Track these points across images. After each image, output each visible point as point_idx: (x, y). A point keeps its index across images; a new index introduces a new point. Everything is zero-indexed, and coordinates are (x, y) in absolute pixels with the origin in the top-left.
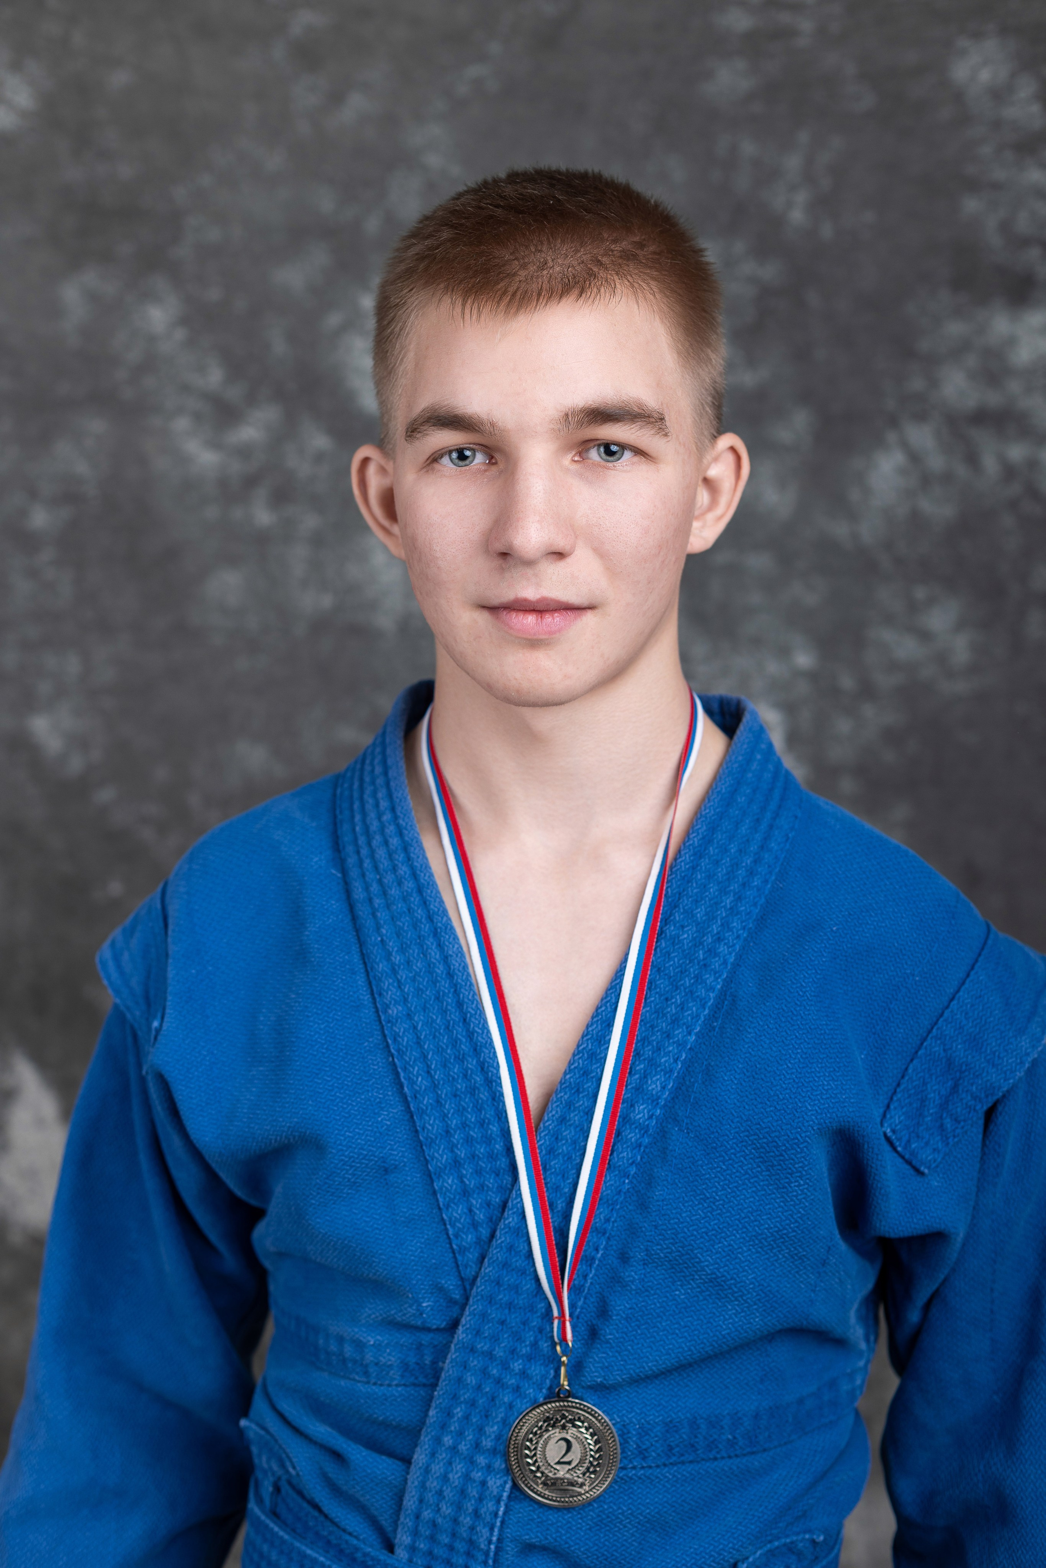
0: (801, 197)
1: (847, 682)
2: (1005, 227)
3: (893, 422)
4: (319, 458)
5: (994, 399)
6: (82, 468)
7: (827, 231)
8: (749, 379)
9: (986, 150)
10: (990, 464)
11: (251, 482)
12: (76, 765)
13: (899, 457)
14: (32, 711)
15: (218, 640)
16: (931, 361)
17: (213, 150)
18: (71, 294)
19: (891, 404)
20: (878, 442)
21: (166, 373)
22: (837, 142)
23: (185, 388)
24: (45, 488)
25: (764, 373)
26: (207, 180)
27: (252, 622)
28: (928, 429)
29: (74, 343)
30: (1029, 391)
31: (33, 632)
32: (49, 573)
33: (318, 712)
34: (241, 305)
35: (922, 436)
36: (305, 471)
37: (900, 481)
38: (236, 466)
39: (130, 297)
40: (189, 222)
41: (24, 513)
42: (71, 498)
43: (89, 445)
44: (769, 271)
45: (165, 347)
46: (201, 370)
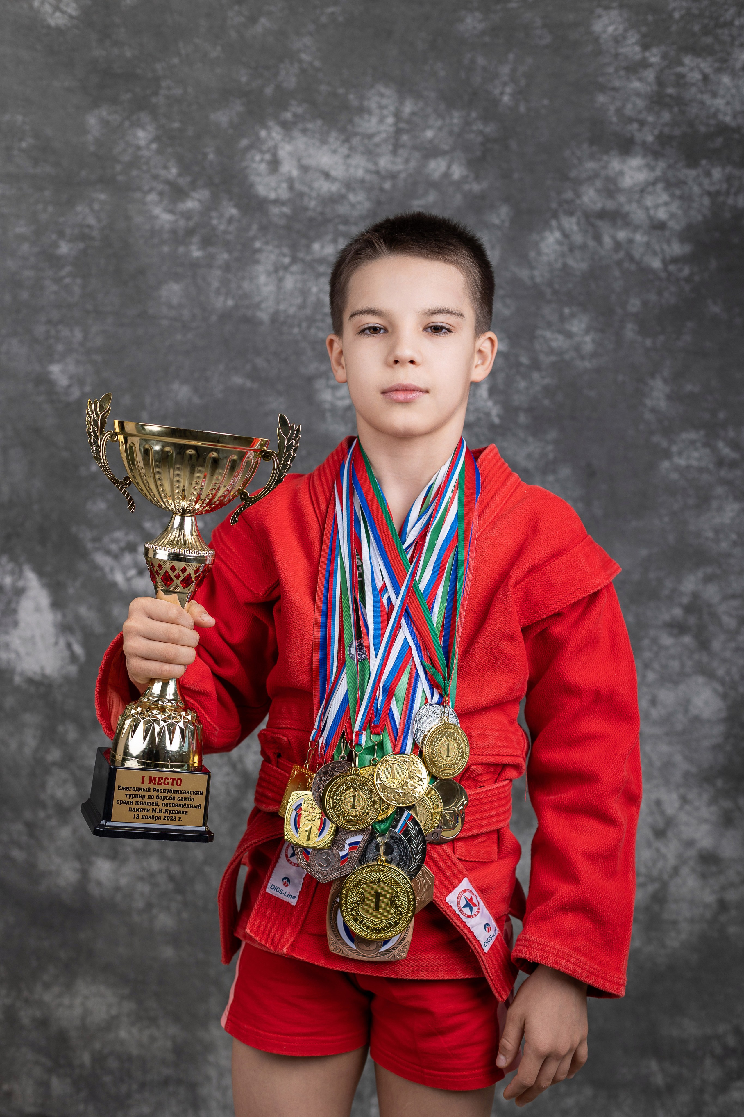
0: (508, 90)
1: (524, 360)
2: (619, 111)
3: (555, 215)
4: (230, 220)
5: (610, 205)
6: (92, 221)
7: (522, 109)
8: (476, 187)
9: (611, 70)
10: (607, 240)
11: (190, 232)
12: (76, 393)
13: (557, 234)
14: (51, 361)
15: (165, 322)
16: (577, 183)
17: (181, 45)
18: (92, 121)
19: (554, 205)
20: (547, 226)
21: (145, 168)
22: (529, 60)
23: (156, 177)
24: (68, 231)
25: (485, 185)
26: (176, 61)
27: (186, 313)
28: (574, 220)
29: (92, 148)
30: (630, 201)
31: (55, 315)
32: (67, 280)
33: (221, 367)
34: (190, 131)
35: (570, 223)
36: (222, 227)
37: (557, 248)
38: (182, 223)
39: (127, 124)
40: (164, 84)
41: (55, 245)
42: (84, 237)
43: (96, 207)
44: (490, 129)
45: (145, 153)
46: (165, 167)
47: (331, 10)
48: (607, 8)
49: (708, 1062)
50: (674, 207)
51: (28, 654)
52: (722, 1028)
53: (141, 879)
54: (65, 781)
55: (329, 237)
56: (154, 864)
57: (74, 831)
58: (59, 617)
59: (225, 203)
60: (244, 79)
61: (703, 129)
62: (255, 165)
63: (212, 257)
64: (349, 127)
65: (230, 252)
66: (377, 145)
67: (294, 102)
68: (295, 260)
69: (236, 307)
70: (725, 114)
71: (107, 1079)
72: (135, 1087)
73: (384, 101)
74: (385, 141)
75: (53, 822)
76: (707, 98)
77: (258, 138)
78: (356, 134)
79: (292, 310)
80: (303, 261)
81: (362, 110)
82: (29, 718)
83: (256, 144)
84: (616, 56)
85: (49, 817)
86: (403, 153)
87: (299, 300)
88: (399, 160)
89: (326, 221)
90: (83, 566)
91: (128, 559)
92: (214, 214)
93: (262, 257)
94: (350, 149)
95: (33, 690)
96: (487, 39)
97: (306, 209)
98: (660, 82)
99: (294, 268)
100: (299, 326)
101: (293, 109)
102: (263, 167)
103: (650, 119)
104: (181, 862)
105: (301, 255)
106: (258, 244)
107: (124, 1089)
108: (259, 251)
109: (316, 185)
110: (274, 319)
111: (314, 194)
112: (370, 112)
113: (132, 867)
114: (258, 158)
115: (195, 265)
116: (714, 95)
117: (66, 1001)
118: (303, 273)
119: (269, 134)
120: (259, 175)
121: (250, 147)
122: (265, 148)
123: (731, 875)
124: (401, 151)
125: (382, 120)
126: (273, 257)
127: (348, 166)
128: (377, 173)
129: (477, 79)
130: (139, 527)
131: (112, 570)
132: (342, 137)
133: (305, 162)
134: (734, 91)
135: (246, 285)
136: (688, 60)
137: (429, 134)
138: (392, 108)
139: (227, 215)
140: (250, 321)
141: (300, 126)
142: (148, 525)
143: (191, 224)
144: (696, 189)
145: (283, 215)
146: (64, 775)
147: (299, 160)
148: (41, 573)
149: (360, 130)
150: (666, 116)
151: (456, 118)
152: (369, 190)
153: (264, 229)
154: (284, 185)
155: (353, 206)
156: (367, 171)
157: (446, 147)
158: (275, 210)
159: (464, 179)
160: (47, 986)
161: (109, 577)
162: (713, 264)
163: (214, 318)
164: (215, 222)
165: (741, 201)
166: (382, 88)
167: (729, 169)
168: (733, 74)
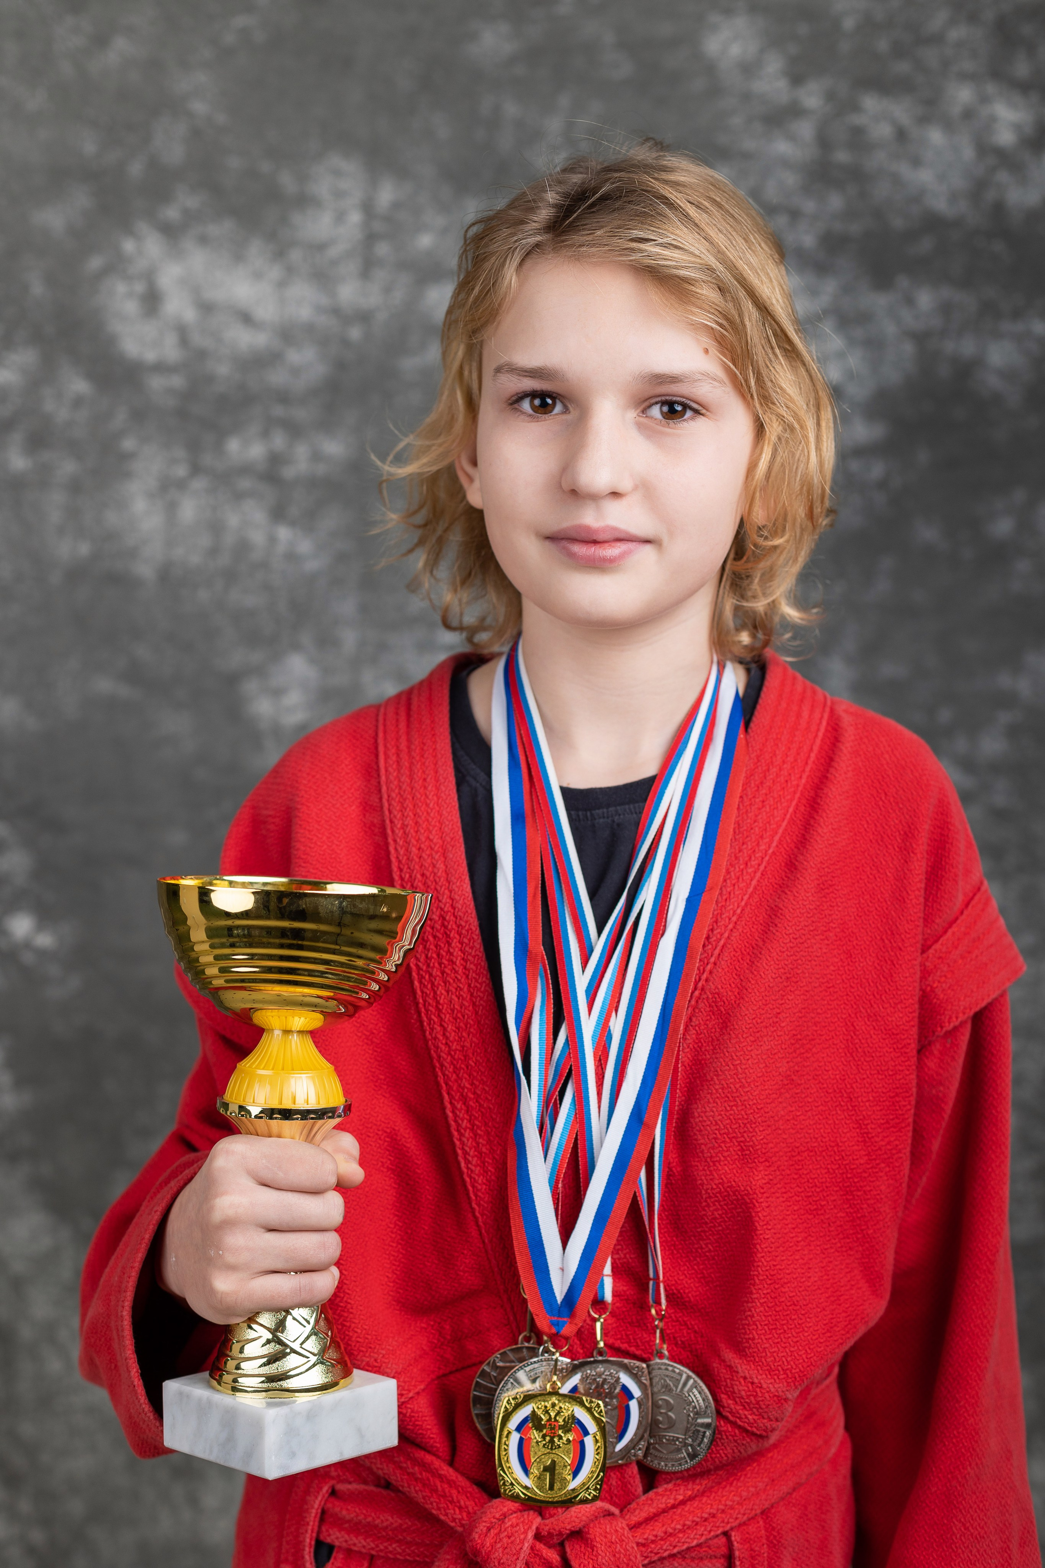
47: (241, 21)
48: (728, 12)
50: (855, 360)
55: (256, 428)
59: (66, 371)
60: (90, 149)
61: (898, 223)
62: (116, 303)
63: (46, 468)
64: (283, 231)
65: (79, 459)
66: (334, 263)
67: (182, 189)
68: (196, 469)
69: (96, 556)
70: (937, 197)
73: (344, 184)
74: (348, 255)
76: (904, 169)
77: (120, 255)
78: (296, 243)
79: (195, 559)
80: (211, 471)
81: (304, 201)
83: (116, 266)
84: (747, 97)
86: (381, 275)
87: (205, 541)
88: (374, 288)
89: (249, 400)
93: (137, 466)
94: (288, 269)
96: (520, 70)
97: (212, 379)
98: (824, 142)
99: (196, 484)
100: (210, 586)
101: (180, 201)
102: (131, 307)
103: (809, 206)
105: (207, 459)
106: (128, 444)
108: (131, 455)
109: (229, 335)
110: (164, 577)
111: (225, 352)
112: (318, 204)
114: (121, 289)
116: (916, 162)
118: (213, 492)
119: (139, 246)
120: (125, 320)
121: (108, 270)
122: (132, 272)
124: (377, 273)
125: (340, 217)
126: (157, 466)
127: (283, 301)
128: (336, 311)
132: (271, 249)
133: (208, 295)
134: (949, 156)
135: (112, 518)
136: (871, 103)
137: (425, 241)
138: (357, 196)
140: (121, 581)
141: (195, 231)
143: (7, 410)
144: (890, 329)
145: (171, 391)
147: (196, 292)
149: (303, 236)
150: (836, 202)
152: (324, 342)
154: (171, 338)
155: (295, 371)
156: (318, 309)
158: (156, 383)
162: (923, 456)
163: (56, 577)
164: (49, 406)
165: (968, 347)
166: (336, 160)
167: (947, 293)
168: (949, 126)
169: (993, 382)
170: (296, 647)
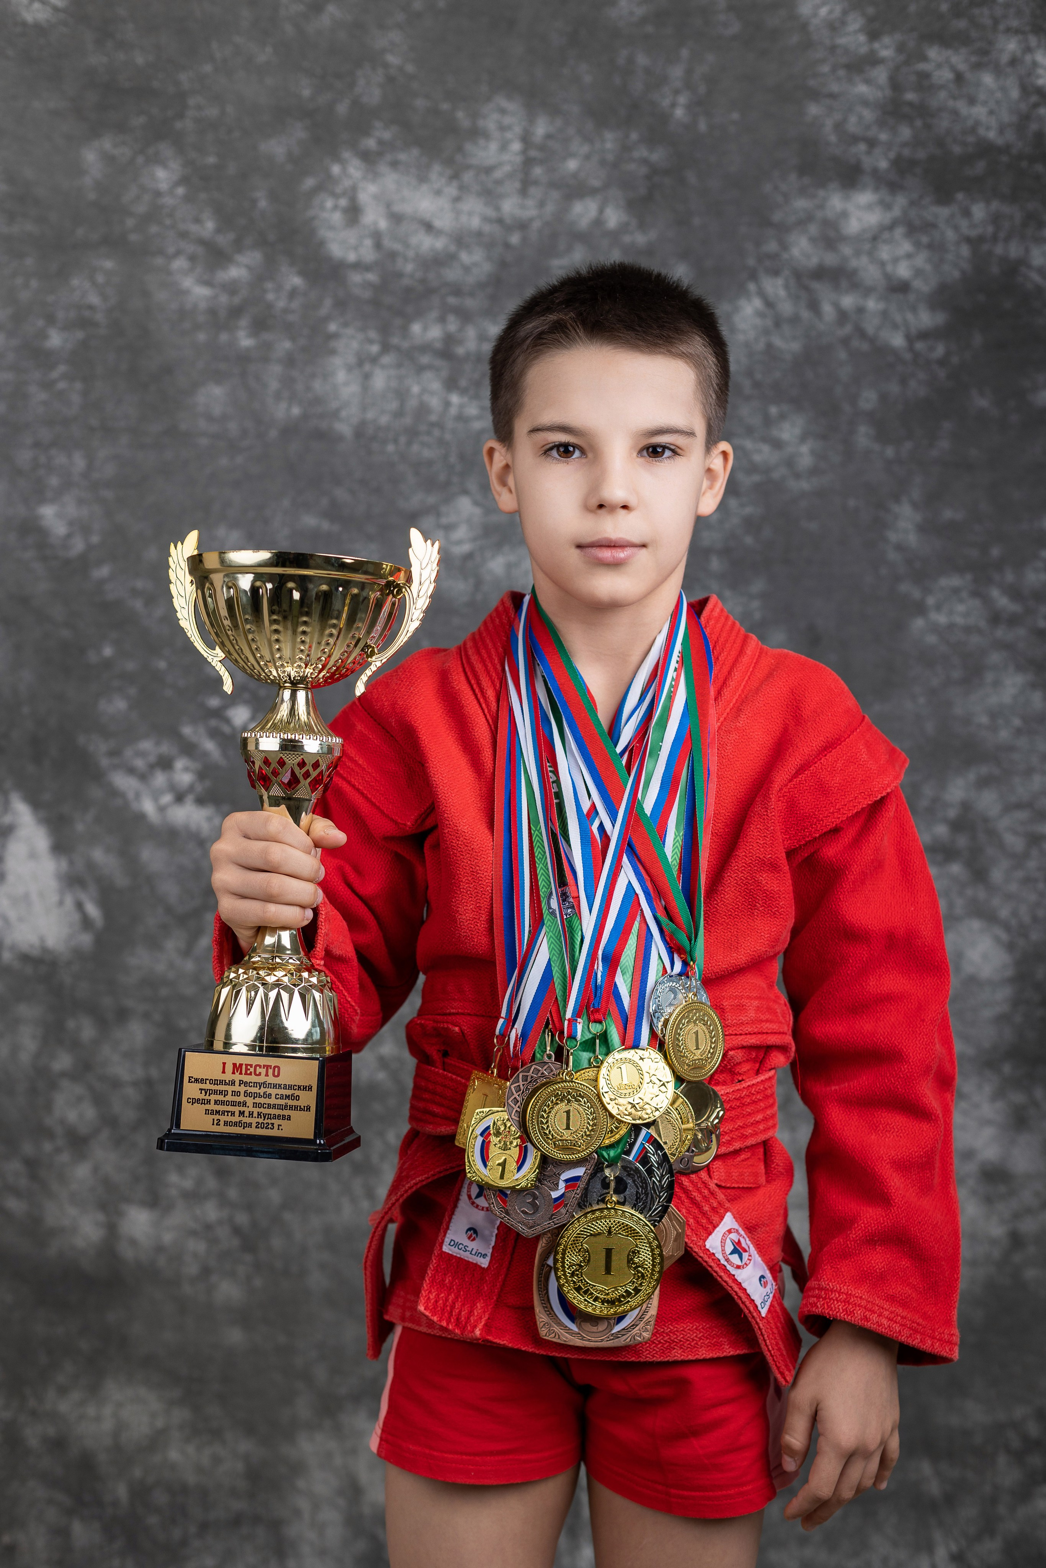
0: (682, 100)
2: (839, 127)
3: (753, 276)
4: (293, 294)
5: (830, 259)
6: (94, 299)
7: (702, 126)
8: (641, 239)
9: (825, 69)
10: (827, 309)
11: (236, 312)
12: (78, 546)
13: (757, 303)
14: (42, 500)
15: (204, 442)
16: (783, 229)
17: (214, 45)
18: (90, 156)
19: (751, 262)
20: (742, 291)
21: (168, 222)
22: (710, 57)
23: (184, 235)
24: (61, 315)
25: (653, 235)
26: (208, 68)
27: (233, 427)
28: (780, 282)
29: (92, 196)
30: (858, 253)
31: (45, 434)
32: (62, 385)
33: (286, 503)
34: (232, 169)
35: (775, 287)
36: (281, 304)
37: (758, 321)
38: (224, 299)
39: (140, 160)
40: (192, 101)
41: (43, 335)
42: (83, 323)
43: (100, 279)
44: (658, 156)
45: (168, 201)
46: (197, 221)
49: (1002, 1460)
50: (921, 260)
51: (21, 919)
52: (1020, 1412)
53: (193, 1233)
54: (80, 1099)
55: (434, 314)
56: (211, 1212)
57: (96, 1170)
58: (64, 865)
59: (284, 269)
60: (306, 93)
61: (957, 149)
62: (325, 215)
63: (267, 346)
64: (459, 158)
65: (293, 339)
66: (499, 182)
67: (378, 124)
68: (386, 348)
69: (305, 417)
70: (988, 128)
71: (153, 1520)
72: (193, 1530)
73: (507, 120)
74: (510, 176)
75: (65, 1157)
76: (961, 106)
77: (329, 176)
78: (469, 167)
79: (384, 420)
80: (398, 349)
81: (476, 133)
82: (25, 1010)
83: (326, 185)
84: (833, 49)
85: (58, 1150)
86: (535, 192)
87: (394, 405)
88: (530, 203)
89: (430, 292)
90: (95, 792)
91: (160, 779)
92: (269, 285)
93: (339, 345)
94: (462, 188)
95: (29, 970)
96: (649, 29)
97: (400, 275)
98: (895, 85)
99: (387, 359)
100: (396, 441)
101: (377, 133)
102: (337, 217)
103: (884, 137)
104: (249, 1207)
105: (395, 340)
106: (332, 327)
107: (177, 1533)
108: (335, 336)
109: (414, 240)
110: (359, 432)
111: (411, 254)
112: (486, 136)
113: (180, 1217)
114: (329, 204)
115: (244, 359)
116: (972, 101)
117: (91, 1411)
118: (399, 366)
119: (344, 169)
120: (332, 228)
121: (319, 188)
122: (339, 189)
123: (1027, 1197)
124: (533, 190)
125: (504, 147)
126: (355, 345)
127: (458, 213)
128: (500, 221)
129: (637, 86)
130: (174, 734)
131: (138, 796)
132: (449, 172)
133: (398, 208)
134: (999, 95)
135: (318, 385)
136: (934, 53)
137: (572, 165)
138: (518, 130)
139: (288, 287)
140: (324, 436)
141: (388, 157)
142: (187, 730)
143: (237, 300)
144: (950, 235)
145: (367, 285)
146: (79, 1089)
147: (388, 205)
148: (35, 804)
149: (474, 161)
150: (906, 132)
151: (610, 141)
152: (490, 246)
153: (341, 304)
154: (368, 242)
155: (467, 269)
156: (486, 219)
157: (596, 183)
158: (356, 278)
159: (623, 228)
160: (63, 1391)
161: (134, 806)
162: (977, 339)
163: (273, 434)
164: (270, 296)
165: (1014, 250)
166: (503, 102)
167: (995, 205)
168: (998, 71)
169: (1036, 277)
170: (465, 492)
